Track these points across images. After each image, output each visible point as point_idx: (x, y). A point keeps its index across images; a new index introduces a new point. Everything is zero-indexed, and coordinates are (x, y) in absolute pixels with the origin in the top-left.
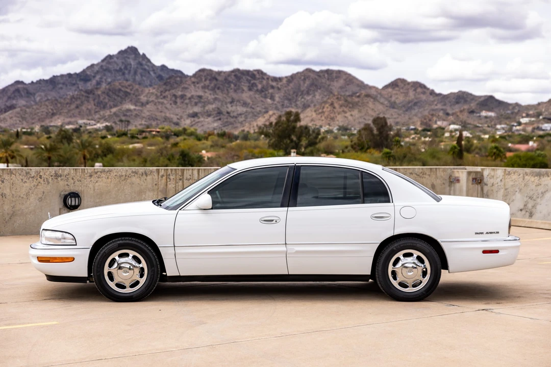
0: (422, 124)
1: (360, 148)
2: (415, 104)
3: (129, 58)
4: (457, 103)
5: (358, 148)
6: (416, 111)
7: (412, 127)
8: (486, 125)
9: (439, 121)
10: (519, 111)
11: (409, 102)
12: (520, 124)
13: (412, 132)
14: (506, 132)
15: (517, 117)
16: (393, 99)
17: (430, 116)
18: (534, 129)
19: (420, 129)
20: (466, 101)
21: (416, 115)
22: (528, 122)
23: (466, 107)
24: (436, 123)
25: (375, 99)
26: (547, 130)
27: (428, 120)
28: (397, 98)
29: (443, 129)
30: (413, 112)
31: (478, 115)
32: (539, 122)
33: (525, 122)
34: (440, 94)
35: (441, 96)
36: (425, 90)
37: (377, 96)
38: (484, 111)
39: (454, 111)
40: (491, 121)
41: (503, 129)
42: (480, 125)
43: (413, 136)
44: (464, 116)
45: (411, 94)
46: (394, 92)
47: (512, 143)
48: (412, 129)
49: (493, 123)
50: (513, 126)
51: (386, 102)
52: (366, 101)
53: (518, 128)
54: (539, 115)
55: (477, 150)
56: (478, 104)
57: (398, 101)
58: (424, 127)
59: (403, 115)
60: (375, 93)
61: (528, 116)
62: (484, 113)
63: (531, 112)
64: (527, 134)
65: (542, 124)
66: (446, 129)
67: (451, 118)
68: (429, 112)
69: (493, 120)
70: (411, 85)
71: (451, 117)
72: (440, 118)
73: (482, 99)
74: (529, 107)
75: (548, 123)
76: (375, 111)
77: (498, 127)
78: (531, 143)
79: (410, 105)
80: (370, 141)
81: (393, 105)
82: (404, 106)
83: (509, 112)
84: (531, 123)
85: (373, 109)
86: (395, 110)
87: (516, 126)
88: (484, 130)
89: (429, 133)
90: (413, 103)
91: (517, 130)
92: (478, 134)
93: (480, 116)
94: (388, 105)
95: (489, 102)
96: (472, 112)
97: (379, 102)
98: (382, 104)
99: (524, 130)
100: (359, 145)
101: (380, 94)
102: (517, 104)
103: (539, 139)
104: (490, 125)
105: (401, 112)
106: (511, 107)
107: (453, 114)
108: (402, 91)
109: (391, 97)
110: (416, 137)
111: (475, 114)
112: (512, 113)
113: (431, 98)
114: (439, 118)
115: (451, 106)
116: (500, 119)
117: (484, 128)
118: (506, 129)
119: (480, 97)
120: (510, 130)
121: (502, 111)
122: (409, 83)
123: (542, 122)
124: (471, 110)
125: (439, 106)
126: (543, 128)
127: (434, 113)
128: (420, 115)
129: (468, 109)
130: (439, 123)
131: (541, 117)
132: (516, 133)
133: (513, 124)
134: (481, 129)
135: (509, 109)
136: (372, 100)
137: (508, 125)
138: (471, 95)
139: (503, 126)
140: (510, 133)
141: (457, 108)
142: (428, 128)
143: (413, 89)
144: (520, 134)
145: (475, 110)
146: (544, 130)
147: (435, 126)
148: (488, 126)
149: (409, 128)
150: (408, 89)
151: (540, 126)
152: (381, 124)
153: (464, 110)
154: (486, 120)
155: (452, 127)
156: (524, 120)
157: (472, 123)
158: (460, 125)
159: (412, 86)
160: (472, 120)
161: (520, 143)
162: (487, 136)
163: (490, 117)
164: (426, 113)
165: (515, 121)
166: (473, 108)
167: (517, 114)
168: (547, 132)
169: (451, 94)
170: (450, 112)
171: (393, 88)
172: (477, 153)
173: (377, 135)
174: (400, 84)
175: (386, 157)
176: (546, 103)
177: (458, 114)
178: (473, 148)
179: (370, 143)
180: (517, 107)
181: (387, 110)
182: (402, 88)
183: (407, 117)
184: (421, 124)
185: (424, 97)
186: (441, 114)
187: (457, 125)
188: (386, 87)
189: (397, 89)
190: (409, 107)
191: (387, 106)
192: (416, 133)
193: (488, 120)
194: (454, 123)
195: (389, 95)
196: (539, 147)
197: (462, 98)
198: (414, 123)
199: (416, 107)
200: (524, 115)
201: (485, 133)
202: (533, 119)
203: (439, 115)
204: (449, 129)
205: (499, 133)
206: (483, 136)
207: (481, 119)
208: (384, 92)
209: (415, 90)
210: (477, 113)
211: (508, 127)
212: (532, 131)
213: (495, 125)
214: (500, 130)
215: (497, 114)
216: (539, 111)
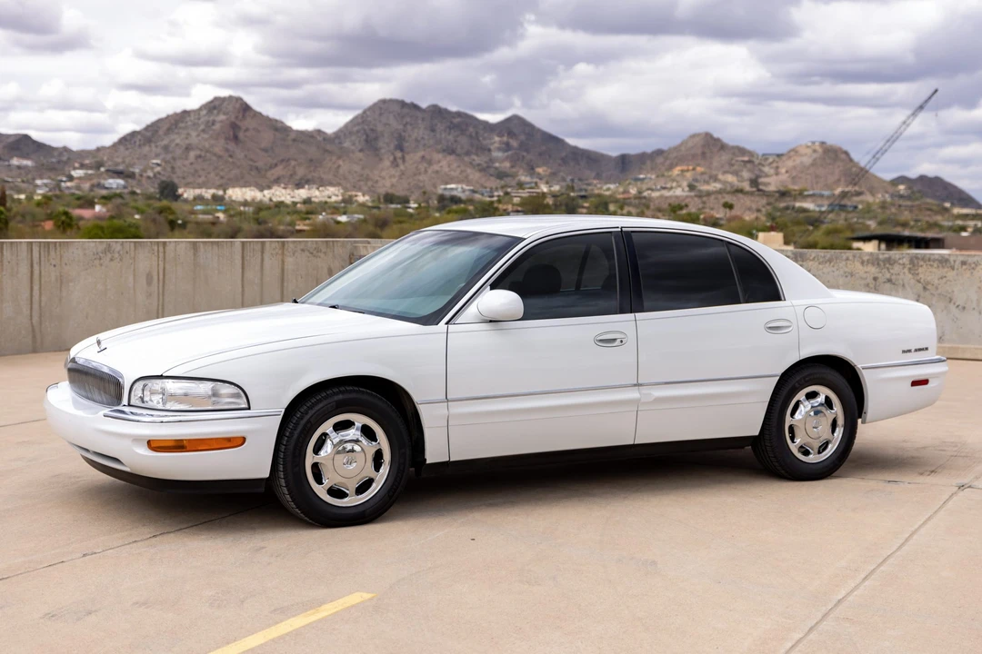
8: (19, 180)
10: (69, 159)
12: (71, 178)
14: (50, 190)
15: (67, 169)
18: (93, 186)
22: (83, 175)
26: (112, 188)
31: (6, 163)
32: (100, 176)
33: (78, 176)
38: (15, 159)
40: (27, 174)
41: (46, 185)
42: (10, 180)
49: (30, 176)
50: (62, 181)
53: (69, 184)
54: (98, 165)
55: (19, 218)
56: (4, 147)
61: (82, 166)
62: (15, 162)
63: (87, 162)
64: (85, 194)
65: (105, 179)
69: (30, 171)
73: (11, 140)
74: (82, 154)
75: (113, 178)
77: (39, 182)
78: (98, 208)
83: (54, 160)
84: (88, 177)
87: (65, 182)
88: (16, 186)
91: (68, 188)
93: (9, 165)
95: (23, 144)
99: (78, 188)
102: (65, 149)
103: (103, 201)
104: (25, 179)
106: (56, 154)
111: (2, 162)
112: (59, 162)
116: (41, 170)
117: (17, 184)
118: (53, 186)
119: (8, 136)
120: (58, 187)
121: (42, 158)
123: (105, 175)
126: (107, 186)
131: (102, 169)
132: (67, 192)
133: (59, 178)
134: (11, 184)
135: (53, 157)
137: (53, 180)
139: (45, 181)
140: (58, 192)
144: (73, 194)
145: (3, 157)
146: (107, 188)
148: (23, 181)
151: (102, 181)
154: (19, 171)
156: (77, 173)
161: (81, 207)
162: (22, 197)
163: (26, 167)
165: (64, 174)
167: (66, 163)
168: (113, 191)
172: (20, 222)
176: (109, 148)
180: (65, 153)
193: (23, 172)
196: (113, 213)
200: (77, 165)
201: (20, 192)
202: (90, 172)
205: (40, 192)
206: (16, 196)
207: (11, 170)
210: (4, 160)
211: (54, 183)
212: (91, 189)
213: (34, 179)
214: (42, 187)
215: (36, 162)
216: (98, 159)
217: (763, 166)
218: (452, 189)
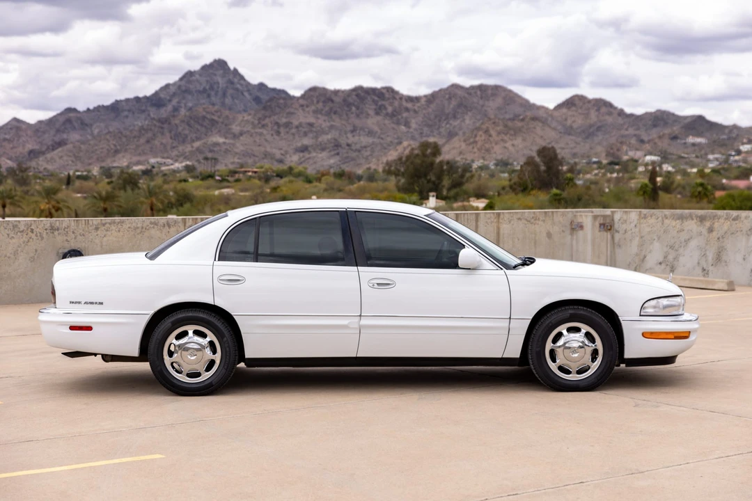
0: (608, 154)
1: (522, 188)
2: (599, 129)
3: (215, 75)
4: (655, 126)
5: (519, 189)
6: (600, 137)
7: (594, 160)
8: (694, 155)
9: (630, 150)
10: (738, 135)
11: (591, 126)
12: (739, 152)
13: (595, 166)
14: (720, 164)
15: (736, 144)
16: (569, 122)
17: (619, 145)
19: (605, 162)
20: (666, 124)
21: (599, 144)
22: (749, 149)
23: (667, 131)
24: (627, 154)
25: (544, 122)
27: (615, 150)
28: (574, 122)
29: (636, 161)
30: (596, 139)
31: (683, 141)
33: (746, 150)
34: (632, 115)
35: (633, 118)
36: (611, 110)
37: (546, 119)
38: (691, 137)
39: (651, 138)
40: (700, 151)
41: (717, 159)
42: (686, 156)
43: (596, 172)
44: (664, 144)
45: (593, 116)
46: (570, 113)
47: (728, 178)
48: (595, 163)
49: (703, 152)
50: (731, 155)
51: (559, 127)
52: (532, 126)
53: (737, 158)
55: (679, 189)
56: (682, 127)
57: (575, 126)
58: (610, 159)
59: (582, 144)
60: (545, 115)
61: (750, 141)
62: (691, 140)
64: (749, 167)
66: (640, 161)
67: (648, 147)
68: (617, 140)
69: (703, 148)
70: (593, 103)
71: (647, 145)
72: (631, 147)
73: (687, 121)
74: (750, 130)
76: (545, 140)
77: (711, 157)
79: (591, 130)
80: (535, 179)
81: (569, 131)
82: (583, 131)
83: (725, 137)
85: (542, 137)
86: (573, 138)
87: (734, 156)
88: (691, 161)
89: (617, 167)
90: (595, 127)
91: (736, 161)
92: (682, 167)
93: (685, 143)
94: (562, 131)
95: (698, 124)
96: (675, 138)
97: (550, 126)
98: (554, 129)
99: (745, 161)
100: (520, 185)
101: (552, 116)
102: (735, 127)
104: (699, 155)
105: (580, 139)
106: (727, 131)
107: (649, 141)
108: (580, 111)
109: (566, 120)
110: (599, 172)
111: (679, 141)
112: (729, 139)
113: (620, 120)
114: (630, 147)
115: (646, 130)
116: (713, 146)
117: (692, 159)
118: (722, 160)
119: (685, 118)
120: (726, 161)
121: (715, 135)
122: (589, 101)
124: (674, 135)
125: (631, 131)
127: (624, 140)
128: (605, 143)
129: (669, 134)
130: (631, 154)
132: (735, 165)
133: (730, 152)
134: (687, 160)
135: (724, 134)
136: (540, 124)
137: (723, 154)
138: (673, 115)
139: (717, 156)
140: (726, 166)
141: (654, 133)
142: (616, 161)
143: (596, 108)
144: (739, 167)
145: (679, 136)
147: (625, 158)
148: (697, 157)
149: (590, 160)
150: (589, 109)
152: (549, 156)
153: (664, 135)
154: (693, 148)
155: (649, 158)
156: (745, 148)
157: (675, 153)
158: (659, 156)
159: (594, 105)
160: (675, 149)
161: (737, 178)
162: (695, 170)
163: (699, 144)
164: (613, 140)
165: (733, 149)
166: (677, 132)
167: (735, 139)
169: (646, 114)
170: (646, 139)
171: (569, 108)
172: (680, 193)
173: (545, 172)
174: (577, 102)
175: (555, 200)
177: (657, 141)
178: (675, 186)
179: (534, 182)
180: (735, 131)
181: (561, 137)
182: (581, 108)
183: (587, 146)
184: (607, 155)
185: (609, 119)
186: (633, 141)
187: (655, 155)
188: (559, 107)
189: (574, 108)
190: (589, 133)
191: (560, 133)
192: (599, 168)
193: (696, 148)
194: (651, 154)
195: (564, 117)
197: (660, 119)
198: (596, 155)
199: (599, 133)
200: (745, 141)
201: (693, 166)
203: (630, 143)
204: (644, 161)
205: (711, 165)
206: (689, 170)
207: (686, 147)
208: (556, 114)
209: (598, 110)
210: (681, 139)
211: (724, 157)
213: (706, 154)
214: (713, 161)
215: (709, 140)
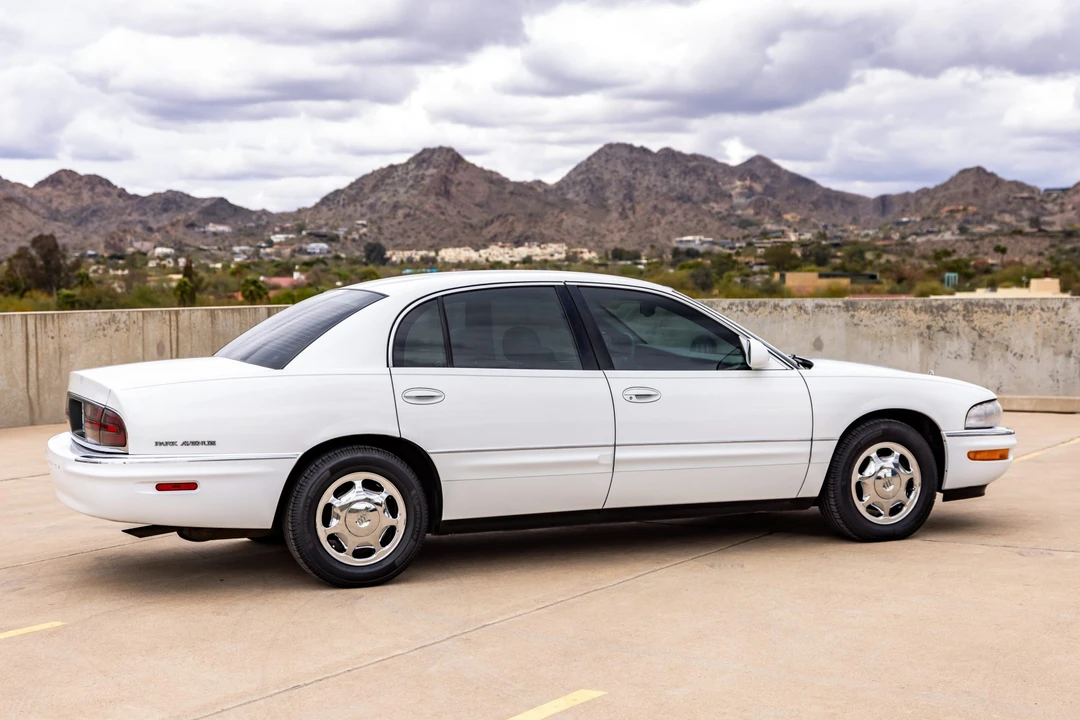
0: (108, 246)
1: (12, 289)
2: (94, 213)
4: (165, 210)
5: (9, 289)
6: (96, 224)
7: (90, 252)
8: (216, 247)
9: (137, 241)
10: (268, 222)
11: (83, 209)
12: (271, 244)
13: (91, 260)
14: (249, 258)
15: (266, 234)
16: (54, 205)
17: (121, 234)
18: (294, 251)
19: (106, 255)
20: (179, 208)
21: (95, 232)
22: (283, 240)
23: (181, 217)
24: (131, 245)
25: (22, 204)
26: (314, 253)
27: (117, 240)
28: (61, 204)
29: (145, 254)
30: (91, 226)
31: (202, 230)
32: (301, 240)
33: (278, 240)
34: (136, 196)
35: (137, 200)
36: (110, 189)
37: (25, 200)
38: (211, 224)
39: (160, 225)
40: (224, 241)
41: (244, 252)
42: (206, 248)
43: (94, 267)
44: (179, 233)
45: (86, 195)
46: (56, 193)
47: (265, 275)
48: (91, 256)
49: (227, 243)
50: (261, 247)
51: (42, 211)
52: (7, 209)
53: (268, 250)
54: (300, 229)
55: (211, 289)
56: (199, 212)
57: (62, 209)
58: (111, 252)
59: (73, 232)
60: (22, 195)
61: (283, 230)
62: (212, 228)
63: (288, 225)
64: (284, 261)
65: (307, 243)
66: (149, 254)
67: (158, 236)
68: (118, 227)
69: (227, 238)
70: (85, 180)
71: (157, 234)
72: (137, 237)
73: (205, 205)
74: (283, 217)
75: (316, 242)
76: (24, 227)
77: (236, 249)
78: (296, 275)
79: (84, 214)
80: (29, 277)
81: (55, 215)
82: (74, 217)
83: (252, 224)
84: (288, 242)
85: (19, 223)
86: (58, 224)
87: (264, 248)
88: (213, 254)
89: (121, 262)
90: (89, 212)
91: (268, 254)
92: (202, 262)
93: (204, 232)
94: (46, 215)
95: (220, 209)
96: (191, 225)
97: (30, 210)
98: (36, 213)
99: (278, 254)
100: (10, 285)
101: (31, 196)
102: (264, 212)
103: (304, 267)
104: (222, 247)
105: (69, 226)
106: (254, 217)
107: (159, 230)
108: (69, 190)
109: (50, 201)
110: (99, 268)
111: (196, 229)
112: (257, 227)
113: (121, 203)
114: (135, 237)
115: (154, 215)
116: (242, 235)
117: (213, 252)
118: (251, 253)
119: (204, 200)
120: (257, 253)
121: (239, 223)
122: (81, 178)
123: (306, 240)
124: (190, 222)
125: (135, 216)
126: (309, 251)
127: (126, 227)
128: (102, 232)
129: (185, 221)
130: (138, 245)
131: (304, 233)
132: (266, 259)
133: (258, 244)
134: (208, 253)
135: (251, 221)
136: (17, 207)
137: (251, 246)
138: (188, 196)
139: (243, 248)
140: (256, 260)
141: (165, 220)
142: (119, 254)
143: (89, 187)
144: (273, 261)
145: (197, 223)
146: (309, 253)
147: (130, 250)
148: (220, 249)
149: (85, 253)
150: (80, 188)
151: (304, 246)
152: (48, 247)
153: (178, 221)
154: (215, 238)
155: (160, 251)
156: (277, 238)
157: (192, 243)
158: (171, 247)
159: (86, 183)
160: (192, 239)
161: (278, 275)
162: (219, 265)
163: (222, 233)
164: (113, 228)
165: (263, 240)
166: (193, 218)
167: (265, 227)
168: (316, 256)
169: (155, 194)
170: (155, 226)
171: (54, 187)
172: (212, 293)
173: (41, 268)
174: (64, 178)
176: (310, 209)
177: (169, 228)
178: (204, 285)
179: (29, 281)
180: (264, 217)
181: (45, 223)
182: (70, 186)
183: (80, 236)
184: (106, 247)
185: (108, 201)
186: (139, 229)
187: (167, 247)
188: (41, 184)
189: (60, 187)
190: (81, 218)
191: (44, 218)
192: (98, 263)
193: (219, 238)
194: (162, 245)
195: (48, 197)
196: (311, 281)
197: (172, 201)
198: (92, 246)
199: (94, 219)
200: (277, 229)
201: (216, 261)
202: (291, 236)
203: (135, 232)
204: (153, 254)
205: (237, 260)
206: (212, 266)
207: (206, 237)
208: (37, 193)
209: (92, 189)
210: (199, 227)
211: (252, 249)
212: (292, 256)
213: (231, 246)
214: (240, 254)
215: (233, 228)
216: (300, 222)
217: (1046, 202)
218: (689, 241)
